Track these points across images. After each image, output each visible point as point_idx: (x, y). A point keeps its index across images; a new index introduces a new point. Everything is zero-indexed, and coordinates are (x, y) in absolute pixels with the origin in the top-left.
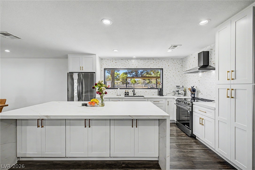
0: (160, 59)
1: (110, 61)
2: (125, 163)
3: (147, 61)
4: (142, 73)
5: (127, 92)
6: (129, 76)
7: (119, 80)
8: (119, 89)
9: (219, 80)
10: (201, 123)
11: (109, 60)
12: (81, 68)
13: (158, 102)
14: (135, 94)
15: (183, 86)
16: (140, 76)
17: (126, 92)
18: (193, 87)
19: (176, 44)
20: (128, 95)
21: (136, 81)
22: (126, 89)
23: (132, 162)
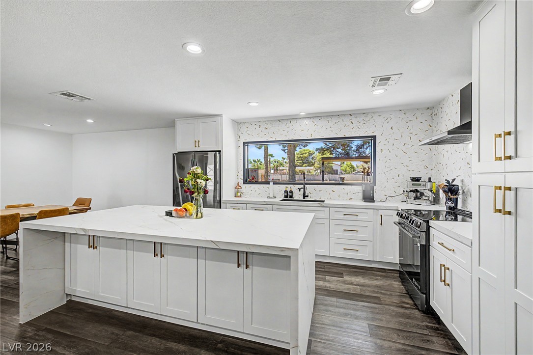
0: (368, 113)
1: (255, 126)
2: (224, 341)
3: (335, 120)
4: (361, 148)
5: (289, 190)
6: (328, 155)
7: (313, 165)
8: (271, 183)
9: (479, 161)
10: (443, 279)
11: (253, 124)
12: (197, 143)
13: (355, 217)
14: (307, 196)
15: (430, 179)
16: (356, 156)
17: (286, 192)
18: (454, 180)
19: (384, 74)
20: (291, 197)
21: (355, 166)
22: (286, 185)
23: (241, 343)
